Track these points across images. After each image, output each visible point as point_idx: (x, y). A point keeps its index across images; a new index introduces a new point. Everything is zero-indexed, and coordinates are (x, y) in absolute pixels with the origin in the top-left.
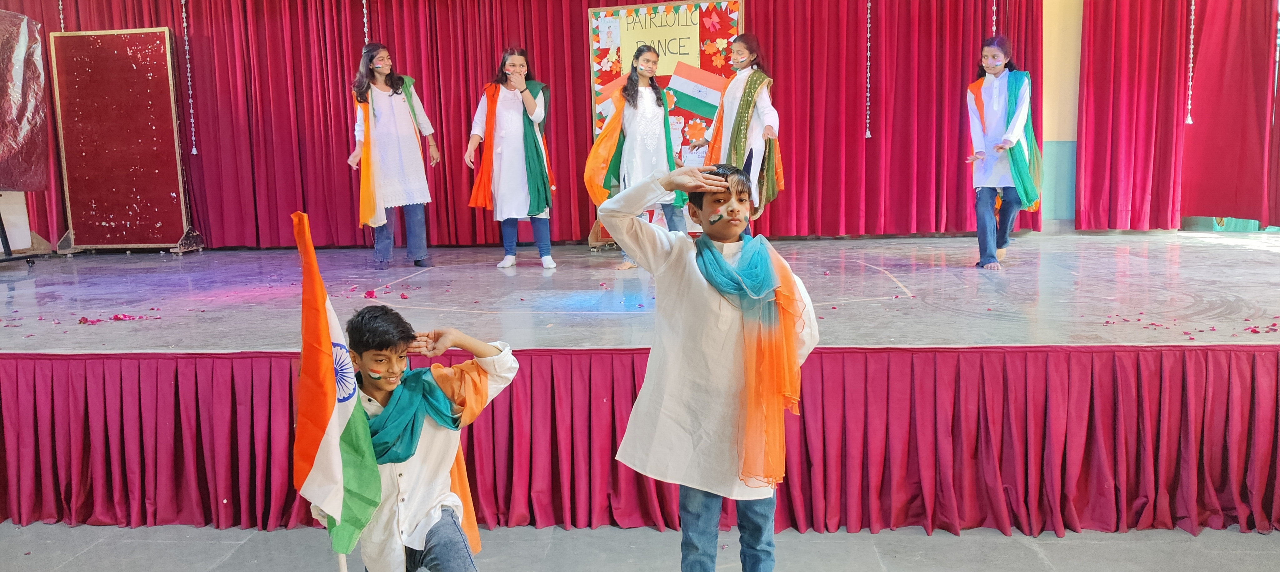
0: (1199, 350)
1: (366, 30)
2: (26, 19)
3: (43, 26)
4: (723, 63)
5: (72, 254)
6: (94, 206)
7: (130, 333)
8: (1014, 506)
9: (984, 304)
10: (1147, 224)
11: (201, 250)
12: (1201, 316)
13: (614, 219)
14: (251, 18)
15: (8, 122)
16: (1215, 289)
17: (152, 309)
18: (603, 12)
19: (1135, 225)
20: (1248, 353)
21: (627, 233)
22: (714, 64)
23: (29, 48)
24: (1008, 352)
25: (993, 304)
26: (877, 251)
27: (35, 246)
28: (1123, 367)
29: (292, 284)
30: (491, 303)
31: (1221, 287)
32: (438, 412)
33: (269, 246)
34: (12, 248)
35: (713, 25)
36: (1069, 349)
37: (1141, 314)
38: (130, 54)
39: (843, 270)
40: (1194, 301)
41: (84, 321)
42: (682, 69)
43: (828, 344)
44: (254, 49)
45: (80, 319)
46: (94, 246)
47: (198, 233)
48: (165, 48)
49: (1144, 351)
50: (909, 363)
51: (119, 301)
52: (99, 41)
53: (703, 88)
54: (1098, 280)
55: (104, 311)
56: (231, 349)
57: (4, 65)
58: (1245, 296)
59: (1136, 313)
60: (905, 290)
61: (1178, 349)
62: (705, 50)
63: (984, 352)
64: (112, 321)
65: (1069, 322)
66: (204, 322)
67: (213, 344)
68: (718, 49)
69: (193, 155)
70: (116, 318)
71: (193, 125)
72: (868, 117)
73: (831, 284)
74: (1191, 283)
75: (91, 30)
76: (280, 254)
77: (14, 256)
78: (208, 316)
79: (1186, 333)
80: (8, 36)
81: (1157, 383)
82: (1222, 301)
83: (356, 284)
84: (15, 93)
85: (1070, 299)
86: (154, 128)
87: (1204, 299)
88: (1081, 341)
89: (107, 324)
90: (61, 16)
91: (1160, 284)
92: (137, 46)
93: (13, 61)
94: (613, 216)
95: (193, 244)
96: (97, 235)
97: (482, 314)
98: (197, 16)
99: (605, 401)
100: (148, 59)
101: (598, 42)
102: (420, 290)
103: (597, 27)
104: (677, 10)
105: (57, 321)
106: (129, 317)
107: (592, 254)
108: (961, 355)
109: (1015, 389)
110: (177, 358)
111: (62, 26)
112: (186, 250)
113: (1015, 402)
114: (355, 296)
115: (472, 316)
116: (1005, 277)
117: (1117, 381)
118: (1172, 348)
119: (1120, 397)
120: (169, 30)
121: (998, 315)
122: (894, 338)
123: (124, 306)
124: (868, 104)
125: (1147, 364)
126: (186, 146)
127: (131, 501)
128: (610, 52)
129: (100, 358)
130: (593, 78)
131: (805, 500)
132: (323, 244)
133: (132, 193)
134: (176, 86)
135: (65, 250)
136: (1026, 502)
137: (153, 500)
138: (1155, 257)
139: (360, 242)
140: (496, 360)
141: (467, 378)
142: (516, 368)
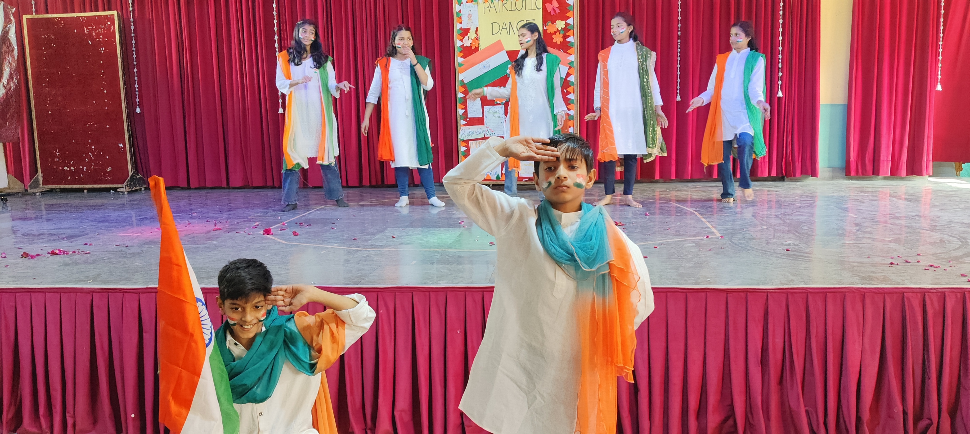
1: (275, 13)
2: (2, 4)
3: (17, 10)
4: (562, 40)
5: (40, 192)
6: (58, 154)
7: (60, 268)
8: (815, 427)
9: (782, 244)
10: (904, 172)
11: (143, 189)
13: (455, 186)
17: (86, 244)
19: (894, 173)
21: (469, 199)
22: (554, 41)
23: (5, 27)
24: (810, 292)
25: (790, 245)
26: (686, 193)
27: (11, 186)
28: (912, 308)
29: (207, 221)
30: (367, 240)
32: (297, 359)
33: (197, 186)
35: (554, 10)
36: (863, 290)
37: (919, 255)
38: (86, 33)
39: (657, 211)
40: (960, 243)
41: (25, 255)
44: (185, 29)
45: (22, 253)
46: (58, 186)
47: (141, 176)
48: (114, 28)
49: (929, 292)
50: (724, 302)
51: (64, 236)
52: (62, 22)
54: (874, 222)
55: (46, 245)
56: (139, 284)
59: (914, 254)
60: (714, 230)
61: (959, 291)
62: (547, 30)
64: (50, 255)
65: (858, 263)
66: (125, 257)
67: (126, 279)
68: (558, 29)
69: (137, 113)
70: (53, 253)
71: (137, 90)
72: (678, 84)
73: (651, 224)
74: (953, 225)
75: (57, 13)
76: (206, 193)
78: (130, 251)
79: (963, 275)
81: (941, 320)
83: (258, 222)
85: (854, 240)
86: (105, 92)
87: (968, 241)
88: (873, 282)
89: (44, 258)
90: (33, 2)
91: (927, 226)
92: (93, 26)
94: (456, 184)
95: (136, 185)
96: (61, 177)
97: (358, 251)
98: (141, 3)
99: (458, 332)
100: (101, 36)
101: (461, 23)
102: (310, 227)
103: (460, 11)
105: (4, 256)
106: (64, 252)
108: (769, 295)
109: (816, 325)
110: (93, 292)
111: (34, 10)
112: (130, 190)
113: (816, 336)
114: (256, 233)
115: (349, 253)
116: (795, 218)
117: (905, 319)
118: (953, 290)
119: (909, 333)
120: (118, 13)
121: (796, 255)
122: (709, 278)
123: (64, 241)
124: (679, 73)
125: (932, 304)
126: (131, 106)
127: (54, 414)
128: (470, 31)
129: (28, 292)
130: (457, 52)
131: (632, 420)
132: (239, 185)
133: (88, 143)
134: (123, 59)
135: (35, 189)
136: (825, 424)
137: (72, 412)
138: (916, 200)
139: (270, 183)
140: (352, 312)
141: (326, 327)
142: (372, 318)
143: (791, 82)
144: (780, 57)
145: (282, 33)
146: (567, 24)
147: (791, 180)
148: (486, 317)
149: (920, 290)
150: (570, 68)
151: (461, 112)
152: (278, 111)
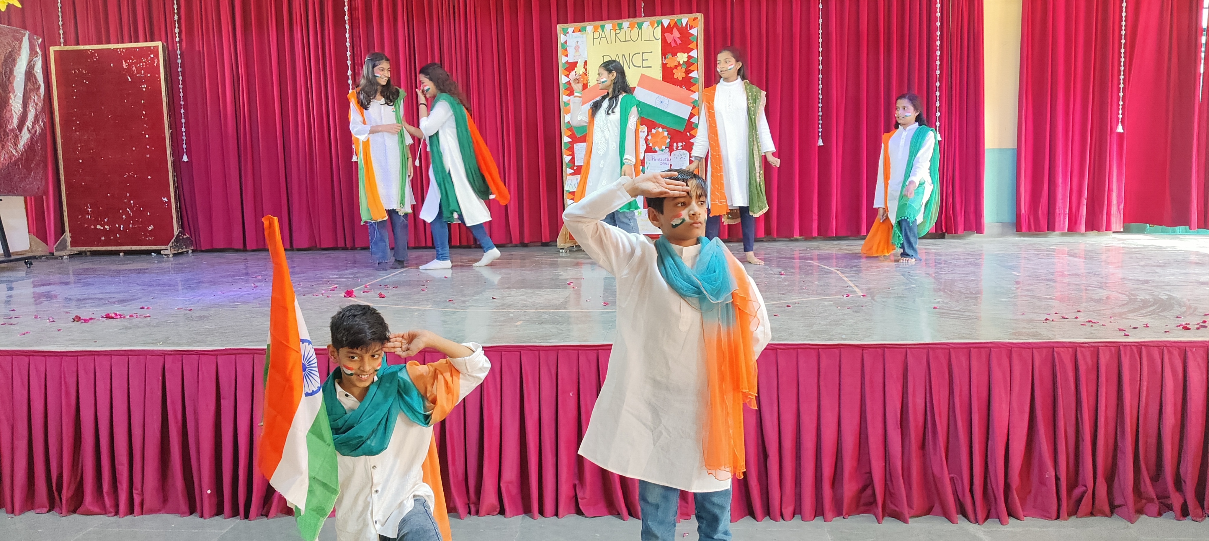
0: (1134, 346)
1: (348, 44)
2: (27, 33)
3: (43, 41)
4: (684, 75)
5: (68, 255)
6: (89, 210)
7: (120, 331)
8: (960, 495)
9: (930, 302)
10: (1083, 227)
11: (190, 251)
12: (1135, 314)
13: (580, 224)
14: (240, 33)
15: (9, 130)
16: (1149, 288)
17: (143, 308)
18: (571, 28)
19: (1073, 228)
20: (1179, 348)
21: (593, 238)
22: (675, 76)
23: (30, 61)
24: (954, 348)
25: (939, 302)
26: (829, 252)
27: (34, 248)
28: (1061, 361)
30: (464, 302)
31: (1154, 286)
32: (411, 409)
33: (255, 248)
34: (11, 251)
35: (675, 41)
36: (1011, 345)
37: (1079, 311)
38: (125, 67)
39: (797, 270)
40: (1128, 300)
41: (77, 319)
42: (645, 81)
43: (783, 340)
44: (242, 62)
45: (74, 317)
46: (89, 248)
47: (187, 236)
48: (158, 61)
49: (1082, 347)
50: (859, 360)
51: (113, 300)
52: (96, 55)
53: (665, 99)
54: (1038, 280)
55: (97, 310)
56: (218, 346)
57: (6, 77)
58: (1177, 295)
59: (1074, 311)
60: (856, 289)
61: (1114, 345)
62: (666, 64)
63: (930, 348)
64: (104, 319)
65: (1010, 319)
66: (191, 320)
67: (199, 342)
68: (679, 62)
69: (184, 161)
70: (108, 317)
71: (184, 134)
72: (820, 126)
73: (786, 283)
74: (1126, 282)
75: (89, 44)
76: (265, 255)
77: (13, 257)
78: (194, 315)
79: (1120, 330)
80: (10, 50)
81: (1095, 377)
82: (1155, 300)
83: (335, 284)
84: (16, 104)
85: (1012, 298)
86: (147, 136)
87: (1138, 297)
88: (1021, 337)
89: (99, 322)
90: (61, 32)
91: (1096, 283)
92: (133, 60)
93: (15, 73)
94: (578, 221)
95: (182, 246)
96: (93, 238)
97: (455, 312)
98: (189, 32)
99: (571, 395)
100: (143, 72)
101: (567, 56)
102: (397, 289)
103: (566, 42)
104: (640, 26)
105: (51, 320)
106: (120, 315)
107: (561, 254)
108: (909, 351)
109: (960, 383)
110: (165, 354)
111: (62, 40)
112: (176, 252)
113: (960, 395)
114: (335, 295)
115: (445, 314)
116: (950, 277)
117: (1056, 375)
118: (1108, 344)
119: (1060, 391)
120: (163, 44)
121: (943, 313)
122: (845, 334)
123: (116, 305)
124: (820, 114)
125: (1084, 359)
126: (177, 153)
127: (120, 491)
128: (578, 65)
129: (92, 355)
130: (562, 89)
131: (761, 490)
132: (305, 246)
133: (126, 197)
134: (168, 97)
135: (62, 252)
136: (971, 491)
137: (140, 490)
138: (1092, 258)
139: (341, 244)
140: (468, 360)
141: (440, 377)
142: (487, 368)
143: (951, 124)
144: (938, 94)
145: (356, 67)
146: (690, 57)
147: (953, 238)
148: (601, 383)
149: (1071, 344)
150: (694, 107)
151: (567, 159)
152: (352, 159)
